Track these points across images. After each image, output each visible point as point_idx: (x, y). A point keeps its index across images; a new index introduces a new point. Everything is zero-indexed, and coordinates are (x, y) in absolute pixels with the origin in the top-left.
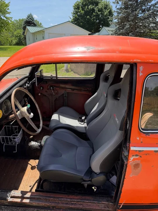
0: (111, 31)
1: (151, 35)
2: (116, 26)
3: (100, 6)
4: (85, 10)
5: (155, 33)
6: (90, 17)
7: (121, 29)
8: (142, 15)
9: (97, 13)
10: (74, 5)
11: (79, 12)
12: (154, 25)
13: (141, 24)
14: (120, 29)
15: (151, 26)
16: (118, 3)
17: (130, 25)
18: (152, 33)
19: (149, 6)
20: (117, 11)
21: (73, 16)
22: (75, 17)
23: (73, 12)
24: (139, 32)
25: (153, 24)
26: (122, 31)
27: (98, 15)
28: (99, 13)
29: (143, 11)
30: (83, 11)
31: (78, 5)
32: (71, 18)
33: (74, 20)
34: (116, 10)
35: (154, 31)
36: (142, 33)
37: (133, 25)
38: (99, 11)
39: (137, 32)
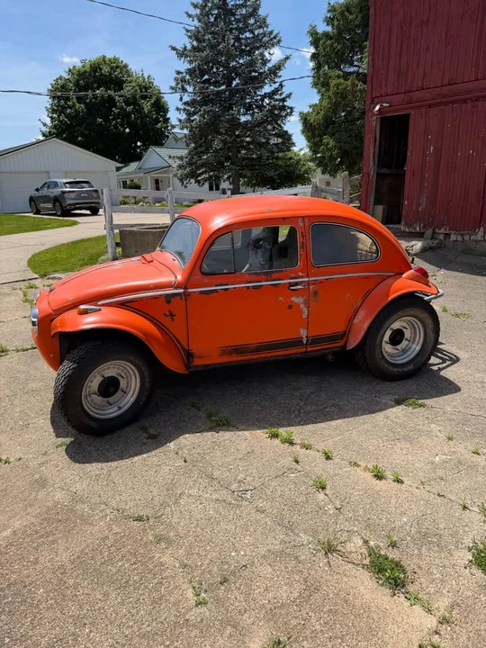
0: (178, 158)
1: (277, 165)
2: (188, 145)
3: (127, 90)
4: (88, 101)
5: (282, 159)
6: (106, 120)
7: (203, 153)
8: (249, 118)
9: (121, 108)
10: (50, 87)
11: (70, 108)
12: (280, 140)
13: (248, 139)
14: (201, 152)
15: (272, 142)
16: (184, 90)
17: (224, 142)
18: (277, 158)
19: (259, 98)
20: (185, 109)
21: (51, 117)
22: (60, 121)
23: (49, 107)
24: (247, 158)
25: (275, 139)
26: (205, 157)
27: (128, 115)
28: (129, 109)
29: (249, 108)
30: (82, 105)
31: (63, 87)
32: (45, 125)
33: (57, 130)
34: (182, 107)
35: (280, 154)
36: (255, 159)
37: (232, 143)
38: (128, 104)
39: (244, 159)
